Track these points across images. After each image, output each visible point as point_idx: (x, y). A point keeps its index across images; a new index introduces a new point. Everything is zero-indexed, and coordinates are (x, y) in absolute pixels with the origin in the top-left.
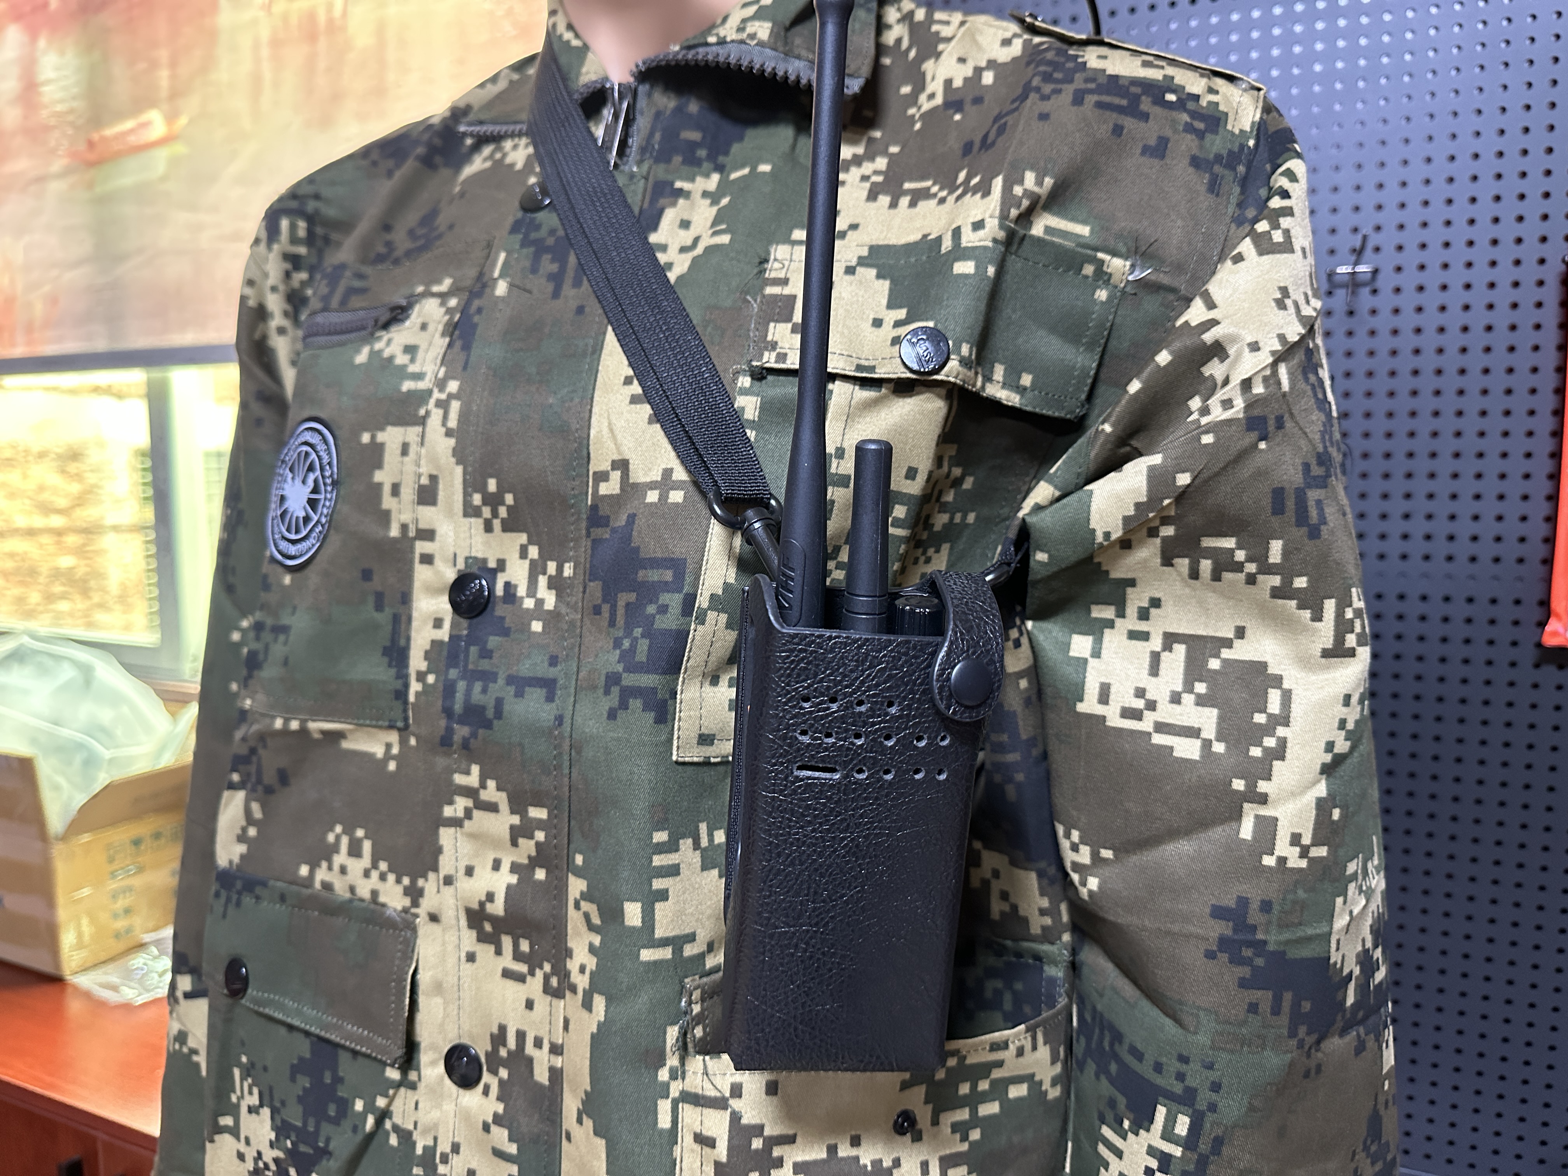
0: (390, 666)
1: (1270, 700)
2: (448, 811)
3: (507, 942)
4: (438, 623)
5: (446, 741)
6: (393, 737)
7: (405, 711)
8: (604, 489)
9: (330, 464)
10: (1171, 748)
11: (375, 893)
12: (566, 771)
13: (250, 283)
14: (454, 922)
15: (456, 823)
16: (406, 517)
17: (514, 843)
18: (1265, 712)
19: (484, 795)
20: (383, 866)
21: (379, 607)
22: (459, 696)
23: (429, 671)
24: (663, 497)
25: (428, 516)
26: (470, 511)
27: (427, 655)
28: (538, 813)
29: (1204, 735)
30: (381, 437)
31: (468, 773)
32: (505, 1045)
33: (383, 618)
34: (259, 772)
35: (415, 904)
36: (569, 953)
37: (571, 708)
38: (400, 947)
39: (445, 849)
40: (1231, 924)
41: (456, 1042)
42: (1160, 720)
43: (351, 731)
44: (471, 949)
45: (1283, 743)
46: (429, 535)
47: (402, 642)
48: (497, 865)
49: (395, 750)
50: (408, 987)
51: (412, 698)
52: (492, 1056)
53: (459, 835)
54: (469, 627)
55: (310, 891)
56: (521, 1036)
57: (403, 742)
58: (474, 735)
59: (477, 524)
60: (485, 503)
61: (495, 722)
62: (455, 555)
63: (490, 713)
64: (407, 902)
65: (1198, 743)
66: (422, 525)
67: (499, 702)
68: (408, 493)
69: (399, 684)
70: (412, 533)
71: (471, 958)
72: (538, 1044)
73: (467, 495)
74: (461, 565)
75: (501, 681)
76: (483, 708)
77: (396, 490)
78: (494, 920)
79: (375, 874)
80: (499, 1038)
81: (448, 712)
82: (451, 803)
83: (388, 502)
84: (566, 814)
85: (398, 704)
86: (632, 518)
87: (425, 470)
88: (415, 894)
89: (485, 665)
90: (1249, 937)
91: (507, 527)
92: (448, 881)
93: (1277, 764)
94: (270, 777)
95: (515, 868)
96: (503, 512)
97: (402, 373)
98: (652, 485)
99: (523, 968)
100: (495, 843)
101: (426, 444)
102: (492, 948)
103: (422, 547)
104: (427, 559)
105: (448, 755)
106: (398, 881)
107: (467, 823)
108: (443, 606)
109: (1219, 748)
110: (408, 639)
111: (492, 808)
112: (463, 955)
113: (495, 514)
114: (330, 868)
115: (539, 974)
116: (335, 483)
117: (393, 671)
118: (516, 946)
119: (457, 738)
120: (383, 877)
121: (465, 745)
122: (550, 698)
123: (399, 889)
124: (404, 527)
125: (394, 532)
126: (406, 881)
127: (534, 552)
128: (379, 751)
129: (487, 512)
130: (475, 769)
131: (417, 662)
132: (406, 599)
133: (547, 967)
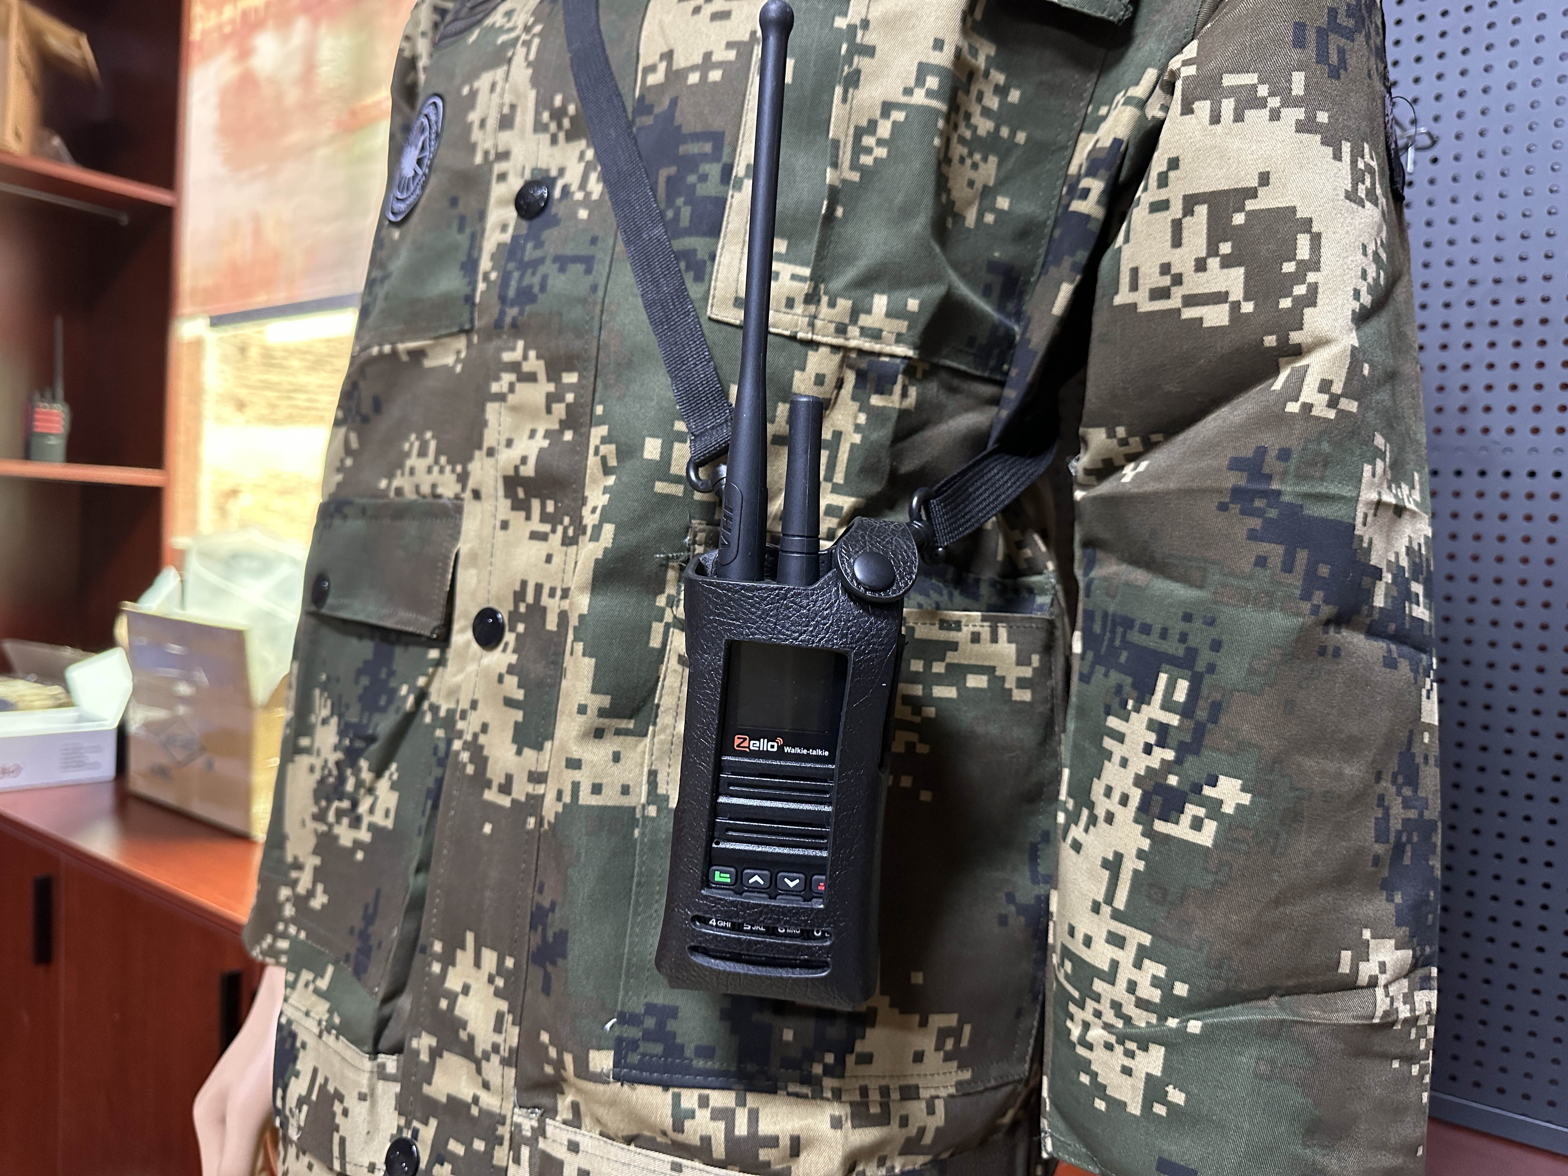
0: (464, 276)
1: (1299, 246)
2: (495, 388)
3: (536, 504)
4: (504, 228)
5: (498, 325)
6: (461, 343)
7: (472, 313)
8: (654, 79)
9: (436, 123)
10: (1201, 320)
11: (434, 486)
12: (596, 333)
13: (407, 38)
14: (492, 491)
15: (501, 398)
16: (488, 144)
17: (549, 411)
18: (1294, 259)
19: (526, 367)
20: (443, 460)
21: (461, 229)
22: (513, 284)
23: (493, 268)
24: (704, 77)
25: (506, 138)
26: (539, 127)
27: (493, 257)
28: (570, 378)
29: (1232, 298)
30: (476, 84)
31: (513, 349)
32: (524, 600)
33: (463, 239)
34: (358, 405)
35: (464, 489)
36: (584, 501)
37: (604, 279)
38: (449, 532)
39: (490, 424)
40: (1245, 474)
41: (485, 606)
42: (1187, 293)
43: (429, 346)
44: (504, 518)
45: (1313, 289)
46: (504, 156)
47: (475, 255)
48: (533, 434)
49: (463, 355)
50: (452, 564)
51: (477, 300)
52: (515, 616)
53: (503, 410)
54: (530, 228)
55: (385, 500)
56: (539, 588)
57: (469, 345)
58: (521, 312)
59: (546, 138)
60: (552, 117)
61: (540, 296)
62: (524, 168)
63: (536, 289)
64: (458, 488)
65: (1226, 307)
66: (501, 149)
67: (545, 278)
68: (492, 122)
69: (467, 290)
70: (492, 157)
71: (505, 525)
72: (552, 594)
73: (538, 114)
74: (528, 176)
75: (548, 262)
76: (530, 287)
77: (483, 123)
78: (525, 482)
79: (436, 469)
80: (519, 596)
81: (503, 299)
82: (498, 379)
83: (476, 135)
84: (593, 372)
85: (467, 308)
86: (674, 102)
87: (508, 99)
88: (463, 478)
89: (538, 253)
90: (1262, 486)
91: (571, 137)
92: (491, 452)
93: (1308, 311)
94: (366, 407)
95: (548, 434)
96: (566, 123)
97: (501, 30)
98: (693, 68)
99: (547, 528)
100: (533, 415)
101: (510, 79)
102: (523, 514)
103: (498, 168)
104: (502, 177)
105: (499, 336)
106: (453, 471)
107: (510, 397)
108: (511, 214)
109: (1248, 307)
110: (480, 249)
111: (531, 378)
112: (498, 524)
113: (560, 126)
114: (403, 474)
115: (560, 529)
116: (438, 135)
117: (467, 280)
118: (543, 507)
119: (508, 320)
120: (442, 471)
121: (514, 325)
122: (588, 271)
123: (454, 477)
124: (486, 153)
125: (478, 159)
126: (459, 468)
127: (590, 154)
128: (450, 360)
129: (553, 127)
130: (520, 344)
131: (485, 264)
132: (482, 216)
133: (567, 520)
